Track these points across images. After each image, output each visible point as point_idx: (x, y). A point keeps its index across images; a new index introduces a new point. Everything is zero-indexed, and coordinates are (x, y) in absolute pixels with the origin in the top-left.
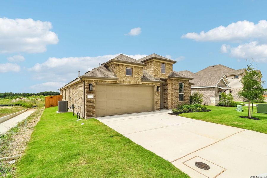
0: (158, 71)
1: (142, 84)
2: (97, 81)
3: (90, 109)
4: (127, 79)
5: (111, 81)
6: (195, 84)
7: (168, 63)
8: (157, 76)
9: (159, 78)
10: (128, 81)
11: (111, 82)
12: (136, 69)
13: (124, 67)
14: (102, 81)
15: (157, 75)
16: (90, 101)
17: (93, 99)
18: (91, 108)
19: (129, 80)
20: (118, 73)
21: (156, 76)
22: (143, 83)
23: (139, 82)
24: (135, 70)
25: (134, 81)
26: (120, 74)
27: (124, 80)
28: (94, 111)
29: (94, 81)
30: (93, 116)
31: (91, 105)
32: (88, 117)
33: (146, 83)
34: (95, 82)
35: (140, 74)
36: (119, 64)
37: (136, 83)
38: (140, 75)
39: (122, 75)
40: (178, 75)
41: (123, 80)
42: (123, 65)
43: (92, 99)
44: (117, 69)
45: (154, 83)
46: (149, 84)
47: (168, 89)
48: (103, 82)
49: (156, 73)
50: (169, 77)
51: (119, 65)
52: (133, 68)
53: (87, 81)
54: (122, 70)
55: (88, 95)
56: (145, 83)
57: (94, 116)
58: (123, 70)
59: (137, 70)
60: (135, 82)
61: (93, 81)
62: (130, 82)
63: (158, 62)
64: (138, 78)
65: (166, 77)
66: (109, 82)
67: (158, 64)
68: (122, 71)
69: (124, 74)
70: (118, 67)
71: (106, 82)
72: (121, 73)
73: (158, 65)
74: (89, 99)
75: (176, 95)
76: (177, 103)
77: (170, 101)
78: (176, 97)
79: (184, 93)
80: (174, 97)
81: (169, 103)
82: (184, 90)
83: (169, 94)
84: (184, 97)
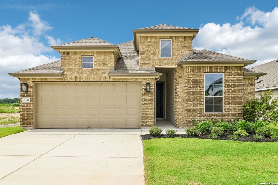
0: (152, 54)
1: (112, 80)
2: (36, 79)
3: (26, 117)
4: (82, 73)
5: (56, 79)
7: (178, 37)
8: (149, 64)
9: (152, 67)
10: (84, 78)
11: (55, 80)
12: (100, 57)
13: (77, 56)
14: (42, 79)
15: (148, 62)
16: (25, 107)
17: (29, 103)
18: (28, 115)
19: (86, 75)
20: (67, 66)
21: (146, 64)
22: (114, 79)
23: (105, 78)
24: (97, 58)
25: (95, 76)
26: (71, 66)
27: (78, 75)
28: (30, 120)
29: (31, 79)
30: (29, 127)
31: (26, 112)
32: (22, 127)
33: (122, 79)
34: (32, 81)
35: (108, 63)
36: (68, 52)
37: (100, 78)
38: (109, 65)
39: (74, 68)
41: (75, 75)
42: (75, 53)
43: (28, 103)
44: (64, 60)
45: (140, 78)
46: (127, 79)
47: (178, 87)
48: (43, 81)
49: (145, 59)
50: (180, 65)
51: (68, 53)
52: (95, 55)
53: (22, 80)
54: (73, 60)
55: (23, 98)
56: (118, 79)
57: (30, 127)
58: (75, 60)
59: (102, 57)
60: (99, 78)
61: (29, 79)
62: (87, 78)
63: (151, 37)
64: (103, 71)
65: (172, 63)
66: (53, 81)
67: (150, 42)
68: (74, 61)
69: (77, 66)
70: (66, 56)
71: (48, 81)
72: (72, 65)
73: (150, 44)
74: (24, 103)
75: (194, 100)
76: (196, 115)
77: (183, 112)
78: (195, 104)
79: (225, 96)
80: (188, 103)
81: (180, 116)
82: (225, 88)
83: (179, 97)
84: (225, 105)
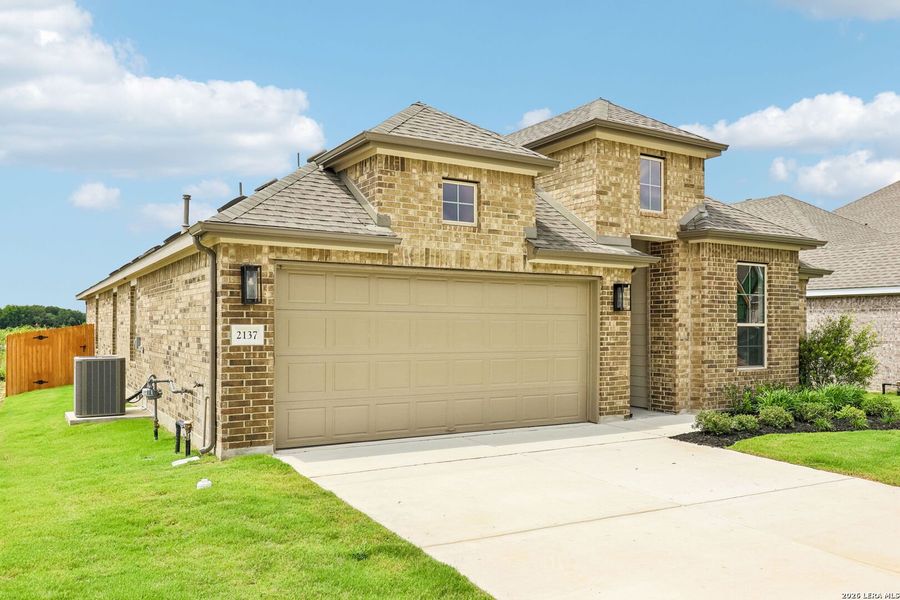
0: (624, 196)
1: (529, 269)
2: (285, 250)
3: (246, 403)
4: (446, 240)
5: (362, 254)
6: (830, 272)
7: (678, 155)
8: (617, 225)
9: (624, 236)
10: (453, 255)
11: (357, 259)
12: (498, 187)
13: (430, 176)
14: (311, 252)
15: (614, 220)
16: (244, 362)
17: (260, 348)
18: (253, 397)
19: (458, 246)
20: (398, 211)
21: (612, 225)
22: (535, 266)
23: (512, 259)
24: (491, 192)
25: (485, 253)
26: (411, 212)
27: (433, 246)
28: (264, 416)
29: (266, 250)
30: (259, 444)
31: (248, 383)
32: (231, 447)
33: (556, 266)
34: (272, 256)
35: (518, 213)
36: (403, 159)
37: (499, 262)
38: (523, 218)
39: (422, 218)
40: (737, 224)
41: (425, 246)
42: (426, 166)
43: (255, 348)
44: (391, 186)
45: (599, 268)
46: (567, 267)
47: (677, 297)
48: (315, 259)
49: (608, 209)
50: (685, 233)
51: (402, 164)
52: (484, 181)
53: (232, 251)
54: (419, 189)
55: (235, 328)
56: (546, 266)
57: (264, 444)
58: (426, 191)
59: (505, 190)
60: (494, 257)
61: (259, 249)
62: (461, 258)
63: (622, 145)
64: (506, 238)
65: (667, 230)
66: (351, 260)
67: (620, 159)
68: (421, 195)
69: (430, 213)
70: (397, 174)
71: (334, 259)
72: (414, 207)
73: (620, 165)
74: (238, 348)
75: (719, 334)
76: (724, 375)
77: (687, 366)
78: (722, 345)
79: (768, 325)
80: (709, 344)
81: (681, 380)
82: (770, 303)
83: (680, 325)
84: (769, 347)
